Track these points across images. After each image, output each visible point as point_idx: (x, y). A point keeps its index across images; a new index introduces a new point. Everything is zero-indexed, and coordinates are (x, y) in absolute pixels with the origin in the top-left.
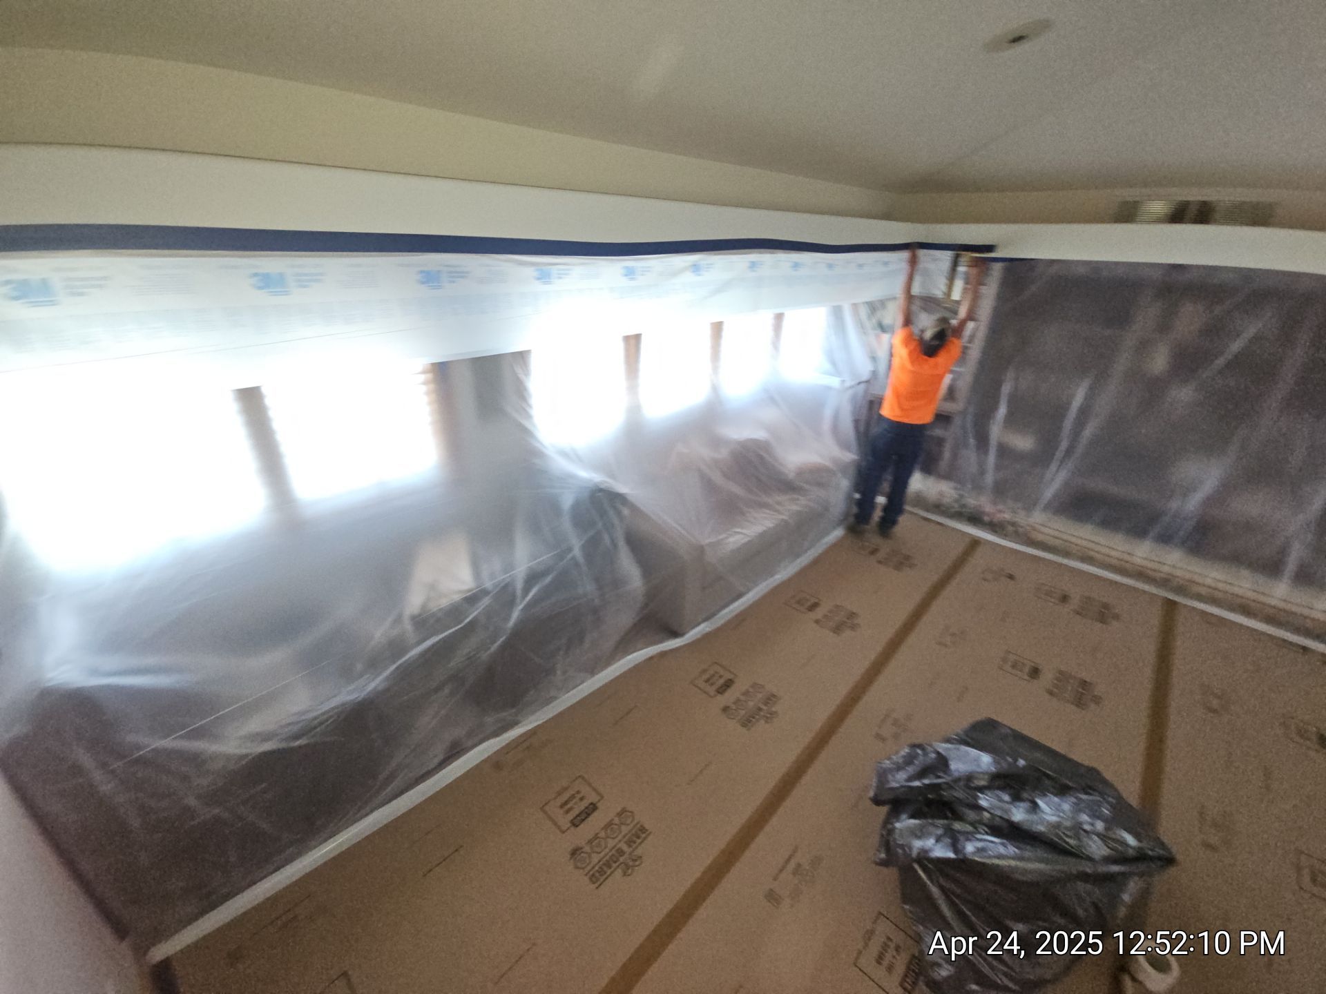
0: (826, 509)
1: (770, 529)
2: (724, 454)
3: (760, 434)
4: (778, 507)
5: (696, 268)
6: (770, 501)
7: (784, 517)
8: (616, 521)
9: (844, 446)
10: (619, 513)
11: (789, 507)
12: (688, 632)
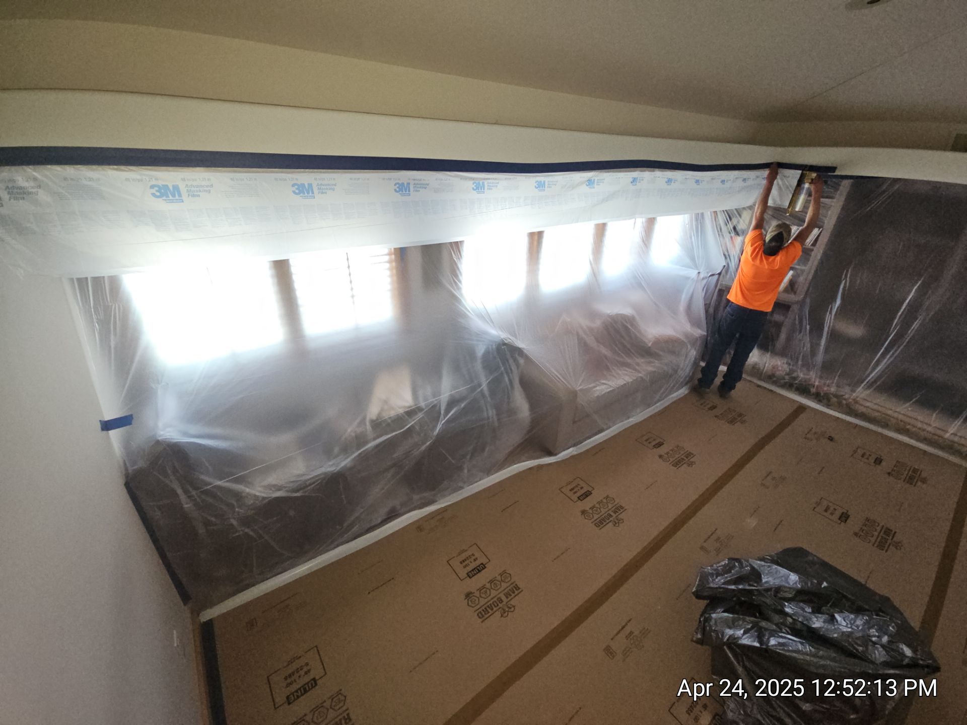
0: (676, 371)
1: (628, 383)
2: (598, 323)
3: (627, 311)
4: (637, 367)
5: (590, 182)
6: (629, 361)
7: (640, 375)
9: (695, 323)
11: (646, 368)
12: (559, 453)
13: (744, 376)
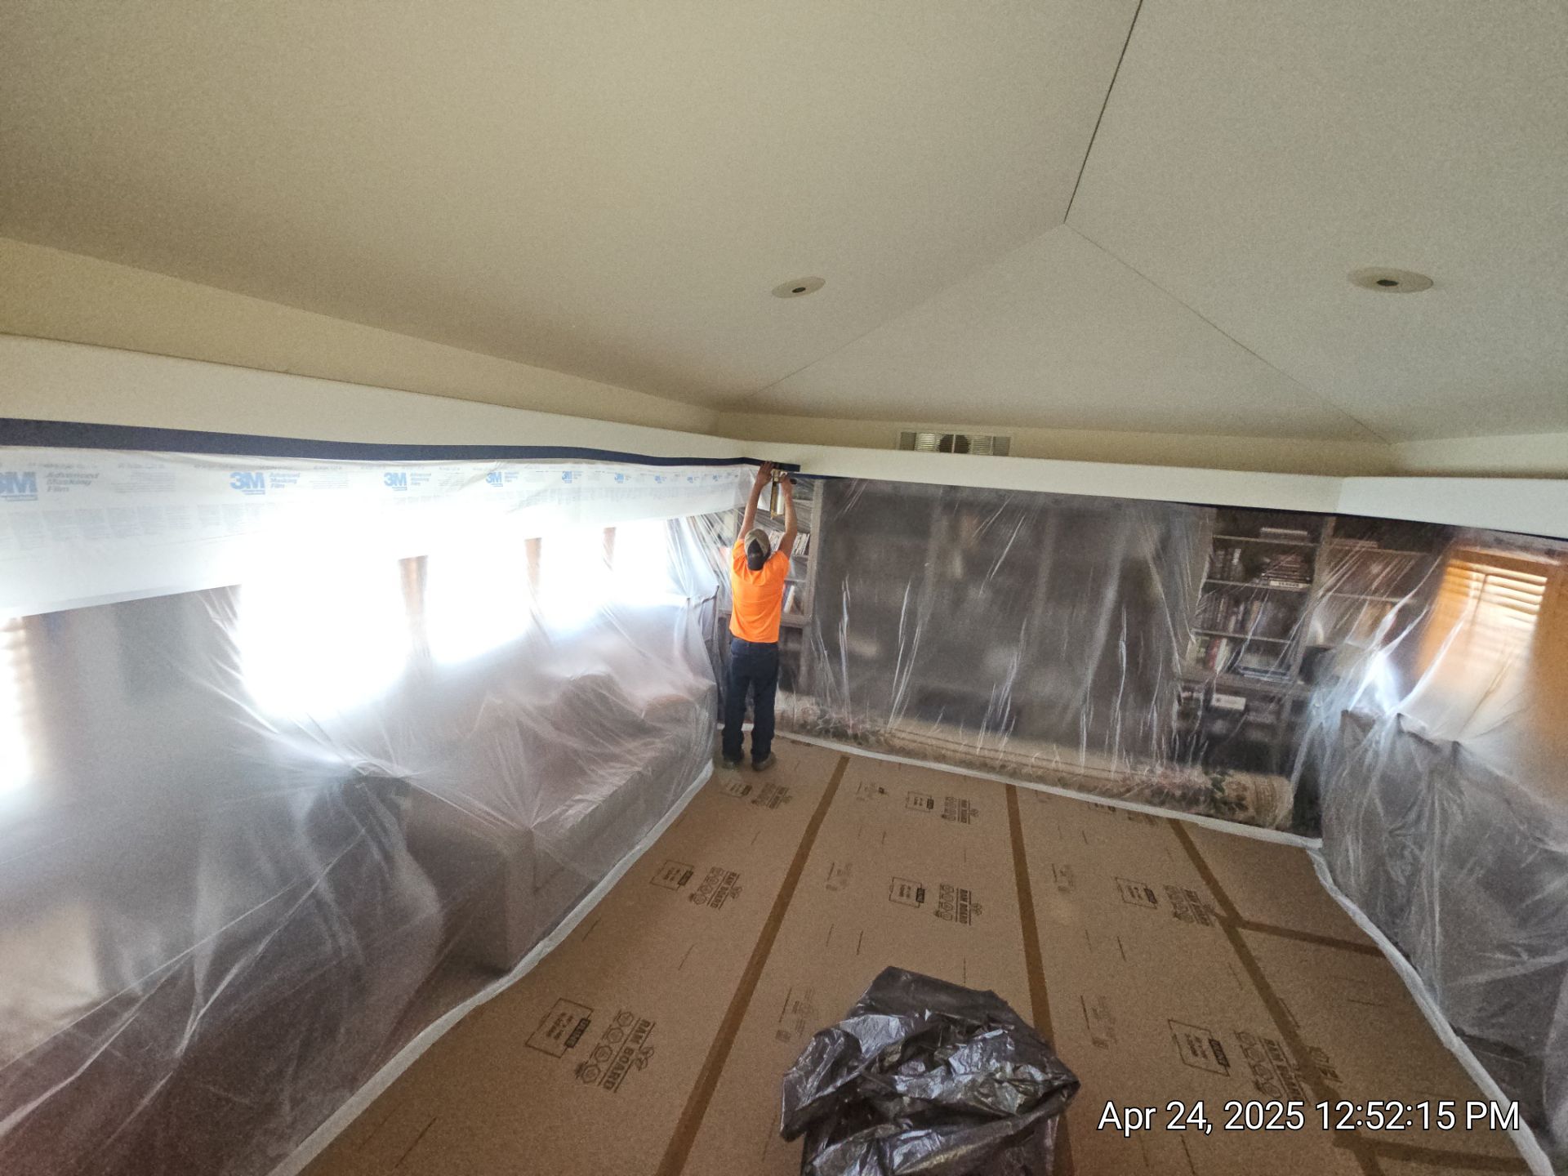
0: (688, 749)
1: (620, 787)
2: (553, 698)
3: (599, 669)
4: (630, 758)
6: (616, 750)
7: (637, 769)
8: (389, 821)
9: (697, 670)
10: (394, 808)
11: (642, 755)
13: (776, 732)
